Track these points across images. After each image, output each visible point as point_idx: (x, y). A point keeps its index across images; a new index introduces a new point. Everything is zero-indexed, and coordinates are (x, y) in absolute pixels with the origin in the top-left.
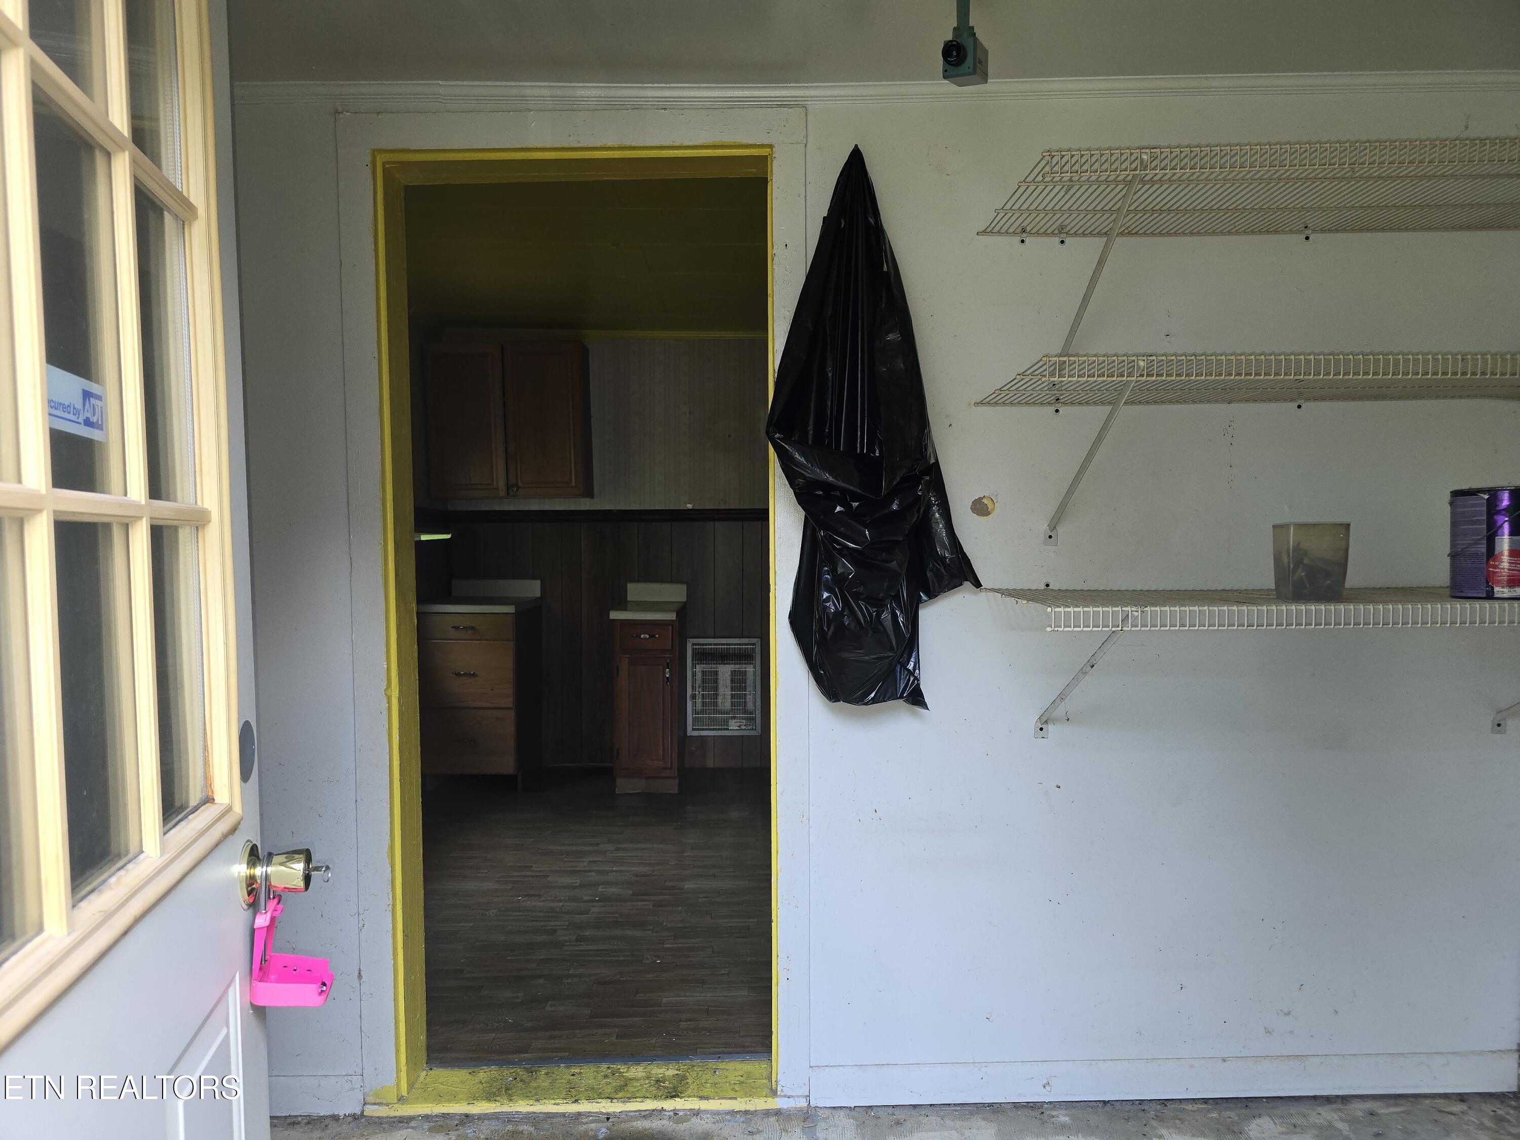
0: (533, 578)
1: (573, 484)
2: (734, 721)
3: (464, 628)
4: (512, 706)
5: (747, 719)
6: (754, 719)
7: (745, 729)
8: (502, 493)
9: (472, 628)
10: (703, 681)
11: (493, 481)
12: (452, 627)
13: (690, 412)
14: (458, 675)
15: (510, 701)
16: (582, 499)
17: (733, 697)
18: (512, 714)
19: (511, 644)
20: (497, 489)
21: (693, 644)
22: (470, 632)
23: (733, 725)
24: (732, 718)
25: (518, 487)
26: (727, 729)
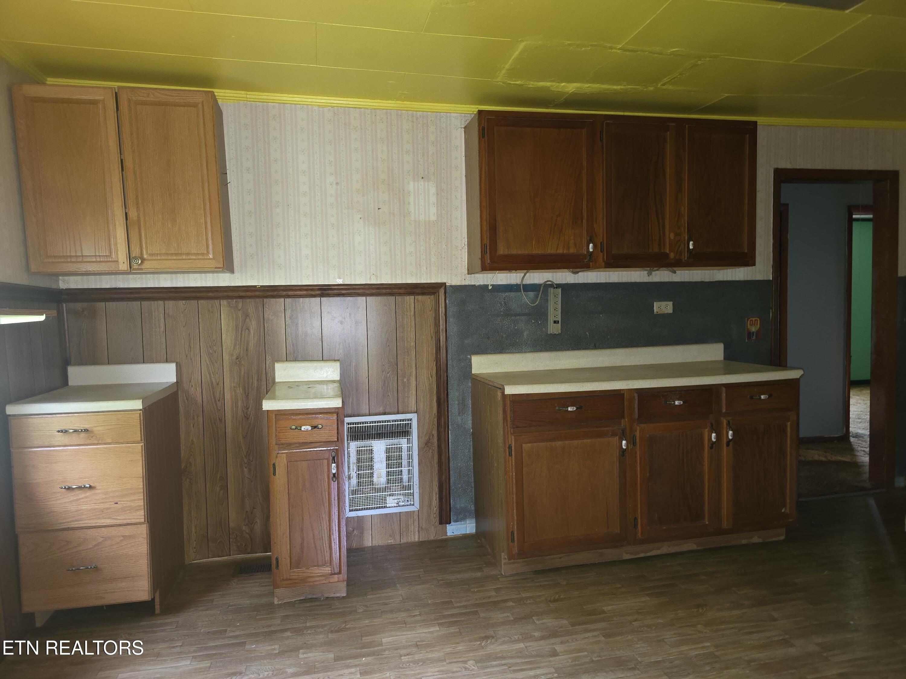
0: (167, 361)
1: (211, 256)
2: (391, 498)
3: (75, 431)
4: (143, 520)
5: (404, 495)
6: (413, 494)
7: (403, 506)
8: (123, 266)
9: (86, 430)
10: (359, 460)
11: (110, 252)
12: (59, 431)
13: (337, 183)
14: (69, 489)
15: (140, 515)
16: (221, 275)
17: (388, 474)
18: (144, 530)
19: (139, 447)
20: (117, 261)
21: (348, 424)
22: (83, 435)
23: (391, 501)
24: (390, 495)
25: (143, 260)
26: (385, 507)
